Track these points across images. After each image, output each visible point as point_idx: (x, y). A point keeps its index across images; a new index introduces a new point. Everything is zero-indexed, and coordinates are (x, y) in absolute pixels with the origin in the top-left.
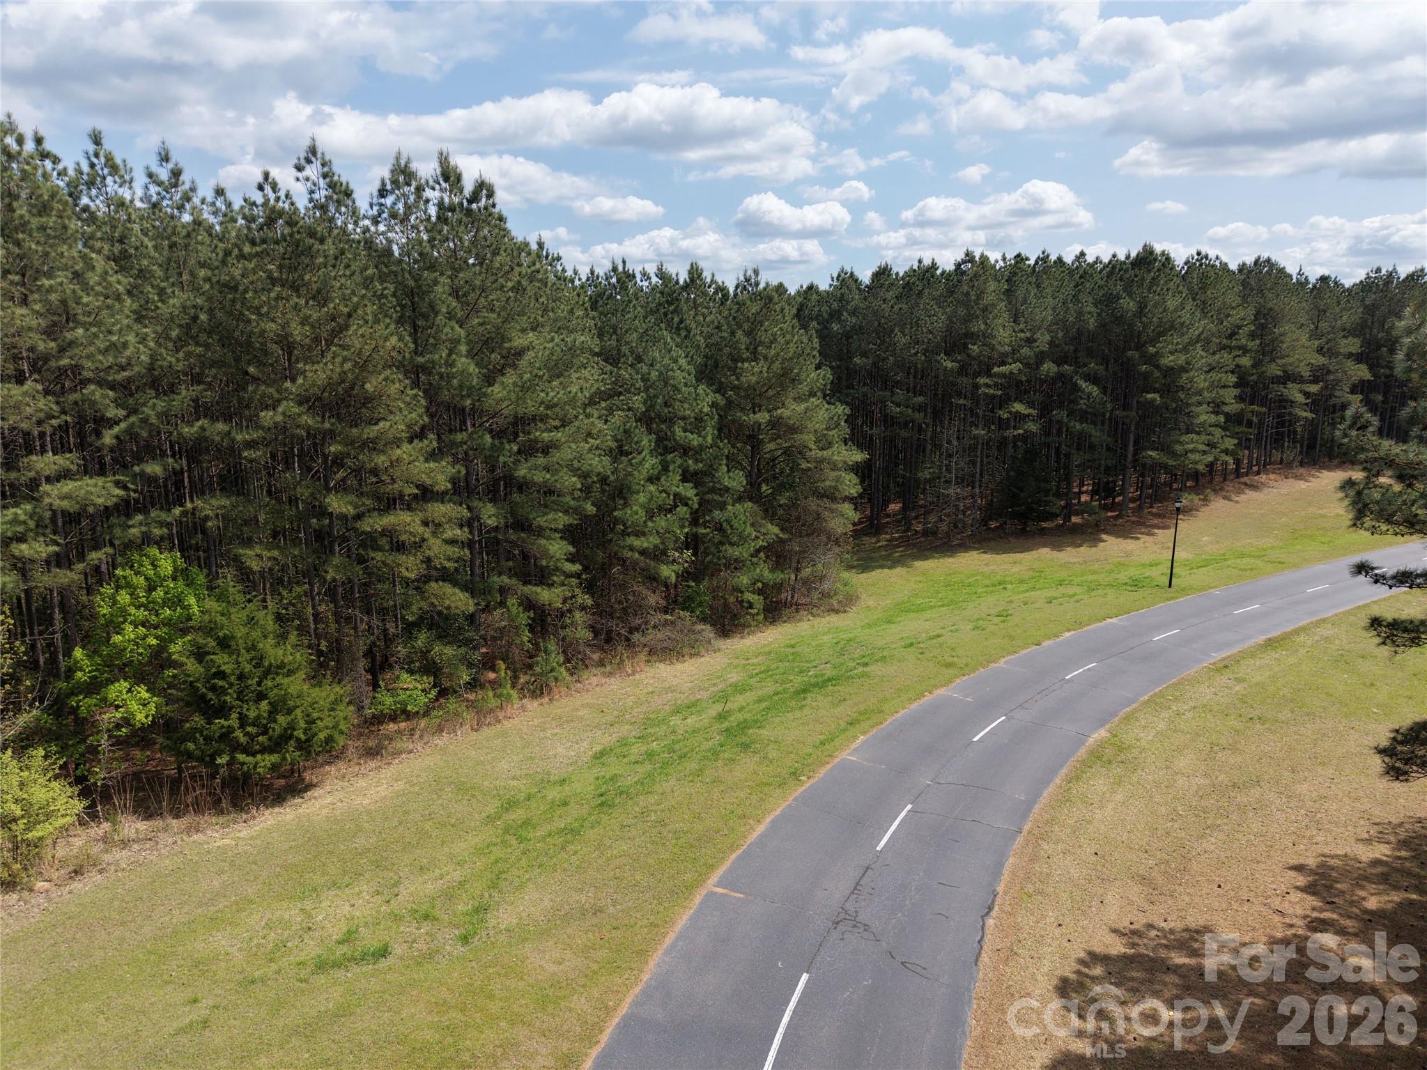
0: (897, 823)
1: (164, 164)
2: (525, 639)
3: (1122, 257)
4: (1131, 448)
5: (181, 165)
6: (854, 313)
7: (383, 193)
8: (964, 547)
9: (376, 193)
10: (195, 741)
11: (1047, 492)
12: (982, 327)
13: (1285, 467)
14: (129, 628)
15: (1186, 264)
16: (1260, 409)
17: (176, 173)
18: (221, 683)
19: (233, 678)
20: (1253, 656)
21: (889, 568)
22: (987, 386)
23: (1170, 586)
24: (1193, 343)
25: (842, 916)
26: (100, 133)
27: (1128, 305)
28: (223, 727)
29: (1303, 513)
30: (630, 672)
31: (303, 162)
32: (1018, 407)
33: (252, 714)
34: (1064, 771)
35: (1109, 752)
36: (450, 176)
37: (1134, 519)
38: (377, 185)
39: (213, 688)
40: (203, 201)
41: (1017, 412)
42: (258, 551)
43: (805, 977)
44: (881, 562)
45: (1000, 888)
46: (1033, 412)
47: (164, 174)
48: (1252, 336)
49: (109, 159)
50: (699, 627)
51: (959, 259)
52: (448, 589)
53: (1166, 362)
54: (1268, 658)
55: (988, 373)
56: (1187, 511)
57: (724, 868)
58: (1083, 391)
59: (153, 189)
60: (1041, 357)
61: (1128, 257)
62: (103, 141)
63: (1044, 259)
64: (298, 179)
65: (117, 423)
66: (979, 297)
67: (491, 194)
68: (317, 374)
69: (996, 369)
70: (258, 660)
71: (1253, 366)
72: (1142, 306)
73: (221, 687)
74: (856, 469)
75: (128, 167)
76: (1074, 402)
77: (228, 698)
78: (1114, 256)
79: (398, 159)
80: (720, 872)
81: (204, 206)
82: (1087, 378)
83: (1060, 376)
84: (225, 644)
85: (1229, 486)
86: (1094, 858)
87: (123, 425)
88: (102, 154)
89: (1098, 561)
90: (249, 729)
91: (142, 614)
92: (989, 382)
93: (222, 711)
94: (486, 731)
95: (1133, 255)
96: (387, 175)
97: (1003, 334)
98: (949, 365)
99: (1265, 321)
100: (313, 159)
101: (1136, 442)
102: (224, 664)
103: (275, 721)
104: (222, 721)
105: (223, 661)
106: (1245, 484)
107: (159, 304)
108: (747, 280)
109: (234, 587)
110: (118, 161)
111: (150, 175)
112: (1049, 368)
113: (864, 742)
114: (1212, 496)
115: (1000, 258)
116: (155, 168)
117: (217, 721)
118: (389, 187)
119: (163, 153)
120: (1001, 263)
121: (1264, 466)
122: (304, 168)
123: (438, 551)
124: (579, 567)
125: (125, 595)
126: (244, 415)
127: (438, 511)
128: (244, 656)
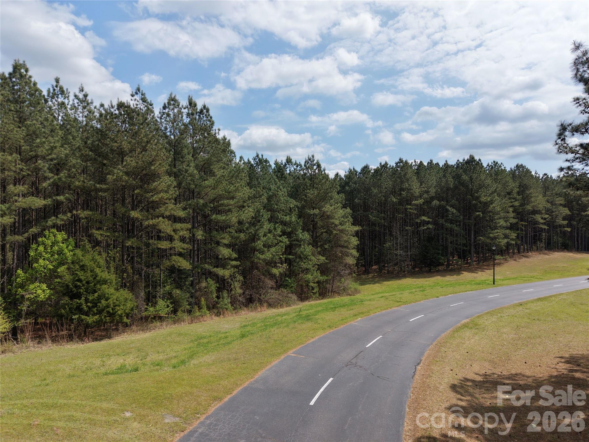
0: (375, 340)
1: (81, 92)
2: (214, 296)
3: (461, 161)
4: (473, 237)
5: (88, 93)
6: (355, 183)
7: (164, 108)
8: (405, 276)
9: (162, 108)
10: (65, 309)
11: (438, 254)
12: (407, 185)
13: (539, 250)
14: (41, 261)
15: (488, 166)
16: (525, 223)
17: (86, 96)
18: (79, 284)
19: (84, 282)
20: (532, 302)
21: (373, 284)
22: (410, 209)
23: (494, 284)
24: (492, 193)
25: (350, 363)
26: (59, 79)
27: (465, 177)
28: (77, 303)
29: (549, 266)
30: (260, 311)
31: (134, 93)
32: (424, 218)
33: (91, 298)
34: (451, 329)
35: (471, 325)
36: (192, 104)
37: (476, 266)
38: (162, 105)
39: (76, 286)
40: (95, 108)
41: (424, 220)
42: (102, 233)
43: (331, 379)
44: (370, 282)
45: (423, 359)
46: (431, 220)
47: (81, 96)
48: (518, 193)
49: (61, 88)
50: (290, 295)
51: (397, 161)
52: (181, 259)
53: (483, 200)
54: (539, 303)
55: (410, 204)
56: (499, 264)
57: (296, 349)
58: (450, 212)
59: (76, 101)
60: (432, 198)
61: (464, 160)
62: (60, 82)
63: (431, 163)
64: (132, 100)
65: (49, 179)
66: (405, 174)
67: (208, 111)
69: (413, 202)
70: (95, 276)
71: (520, 206)
72: (471, 179)
73: (79, 286)
74: (357, 234)
75: (68, 91)
76: (447, 216)
77: (82, 290)
78: (458, 161)
79: (171, 95)
80: (294, 350)
81: (95, 109)
82: (451, 206)
83: (440, 206)
84: (83, 268)
85: (516, 256)
86: (467, 354)
87: (52, 180)
88: (59, 86)
89: (462, 280)
90: (89, 304)
91: (47, 256)
92: (411, 207)
93: (78, 296)
94: (193, 325)
95: (466, 159)
96: (166, 101)
97: (416, 188)
98: (395, 200)
99: (523, 189)
100: (138, 93)
101: (475, 235)
102: (82, 276)
103: (100, 302)
104: (78, 300)
105: (81, 274)
106: (523, 256)
107: (72, 141)
108: (310, 159)
109: (88, 245)
110: (65, 89)
111: (75, 96)
112: (435, 202)
113: (360, 320)
114: (509, 259)
115: (413, 161)
116: (77, 94)
117: (75, 300)
118: (167, 106)
119: (81, 88)
120: (414, 164)
121: (530, 250)
122: (134, 95)
123: (178, 245)
124: (238, 263)
125: (41, 248)
126: (103, 180)
127: (178, 226)
128: (89, 274)
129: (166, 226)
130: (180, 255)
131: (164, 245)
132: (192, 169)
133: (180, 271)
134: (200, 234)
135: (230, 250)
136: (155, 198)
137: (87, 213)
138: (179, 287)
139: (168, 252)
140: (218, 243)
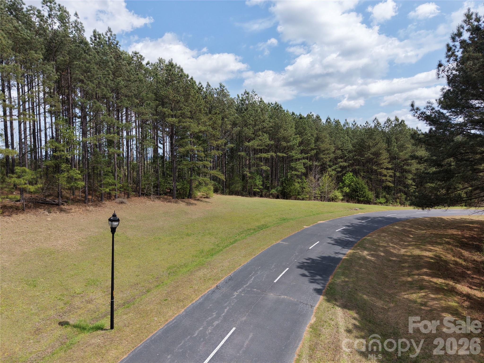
5: (356, 122)
10: (354, 195)
14: (347, 181)
19: (359, 188)
31: (374, 120)
33: (361, 193)
36: (397, 120)
38: (384, 122)
39: (356, 189)
47: (354, 124)
49: (347, 123)
59: (352, 126)
64: (373, 123)
67: (404, 122)
68: (373, 150)
70: (362, 186)
77: (358, 191)
79: (388, 118)
84: (358, 184)
90: (360, 195)
96: (386, 121)
100: (376, 120)
103: (364, 194)
104: (357, 193)
105: (358, 186)
109: (359, 177)
119: (354, 121)
123: (388, 178)
124: (416, 187)
125: (346, 177)
126: (362, 156)
127: (389, 171)
128: (360, 186)
129: (385, 172)
130: (389, 181)
131: (384, 178)
132: (396, 149)
133: (389, 187)
134: (398, 174)
135: (412, 181)
136: (381, 162)
137: (358, 167)
138: (388, 194)
139: (385, 180)
140: (406, 178)
